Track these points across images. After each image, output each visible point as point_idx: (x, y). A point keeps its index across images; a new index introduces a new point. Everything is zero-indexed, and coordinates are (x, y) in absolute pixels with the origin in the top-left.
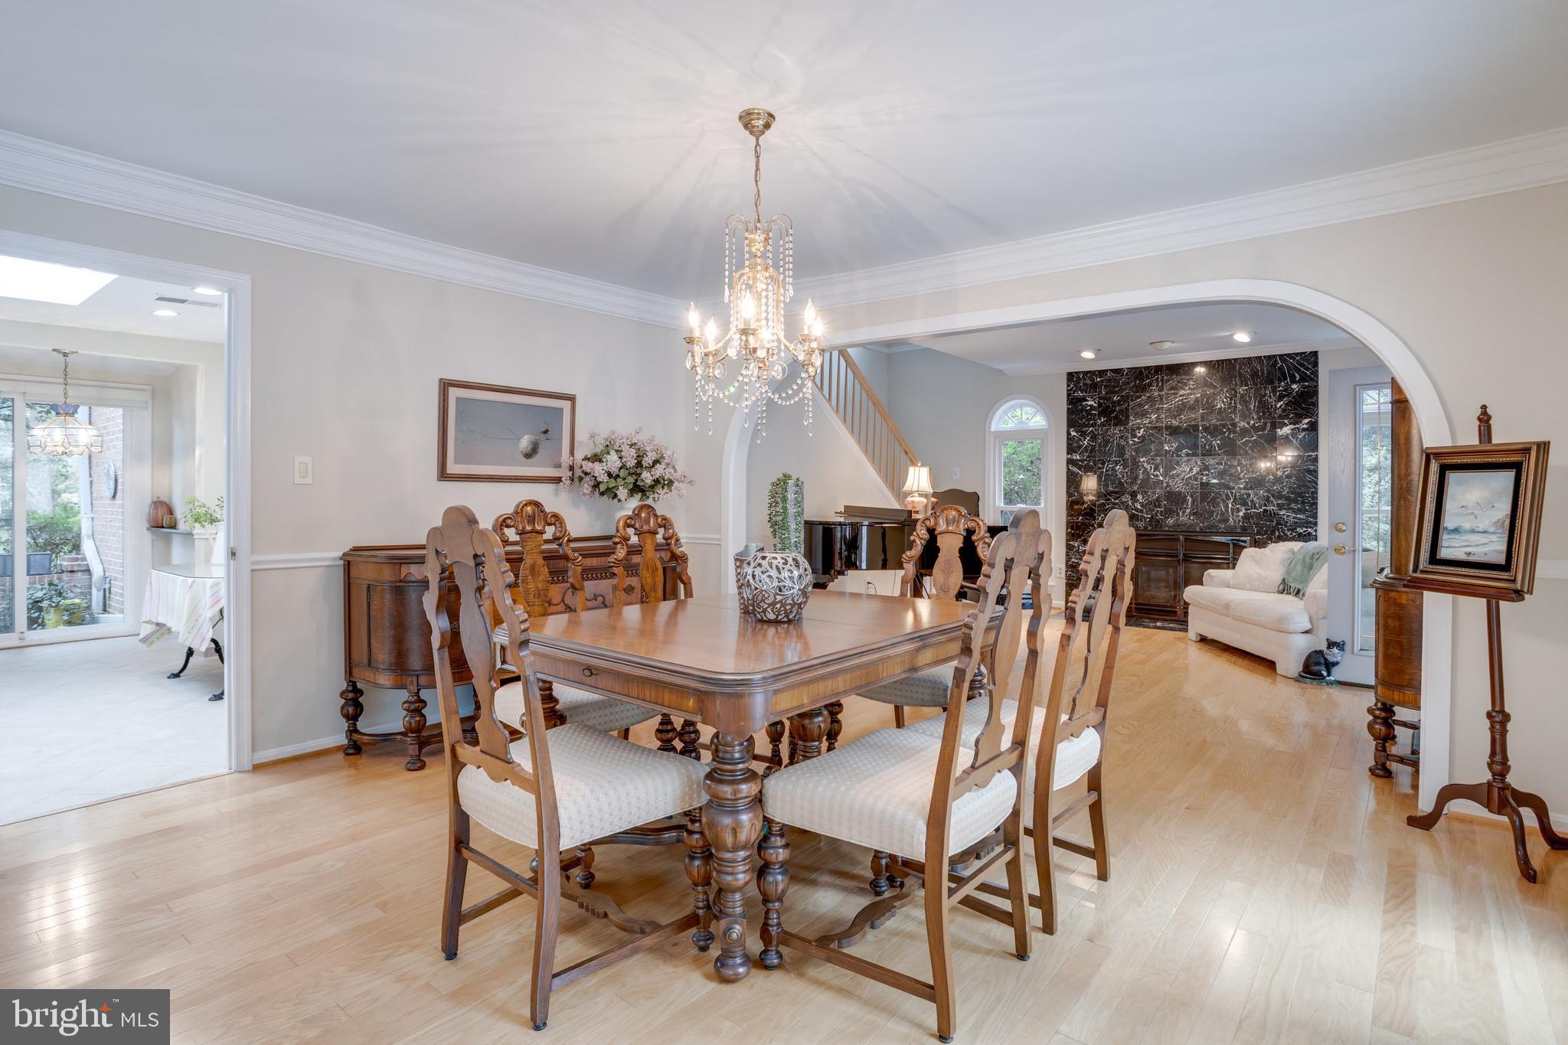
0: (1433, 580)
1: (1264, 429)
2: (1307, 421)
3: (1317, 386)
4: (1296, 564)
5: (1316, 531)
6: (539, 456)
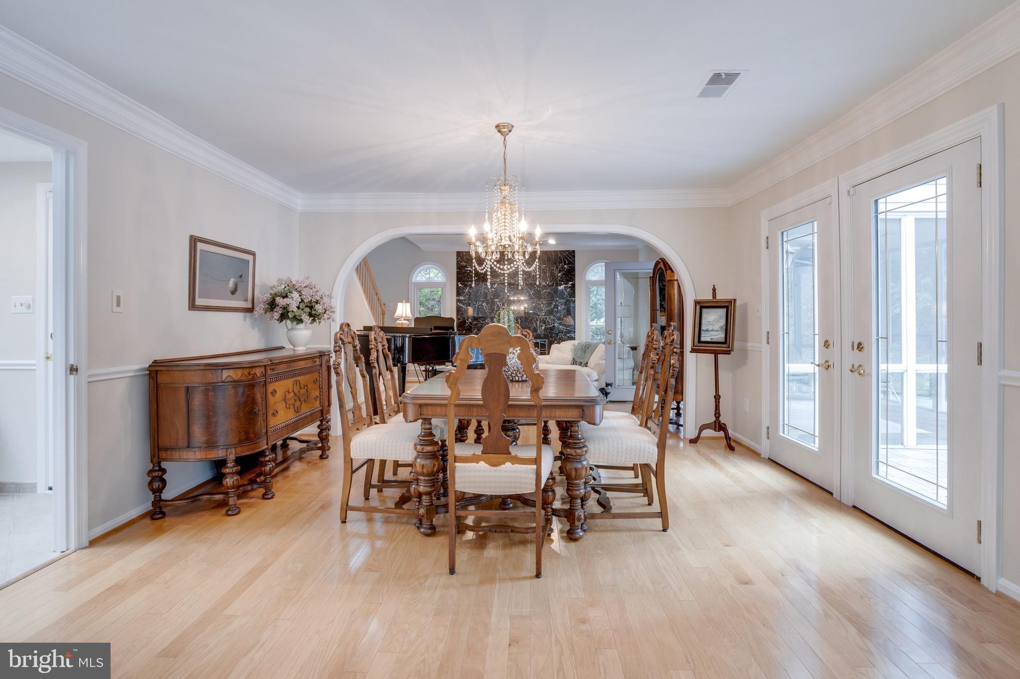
0: (701, 349)
1: (553, 286)
2: (571, 283)
3: (574, 267)
4: (578, 350)
5: (575, 335)
6: (238, 293)
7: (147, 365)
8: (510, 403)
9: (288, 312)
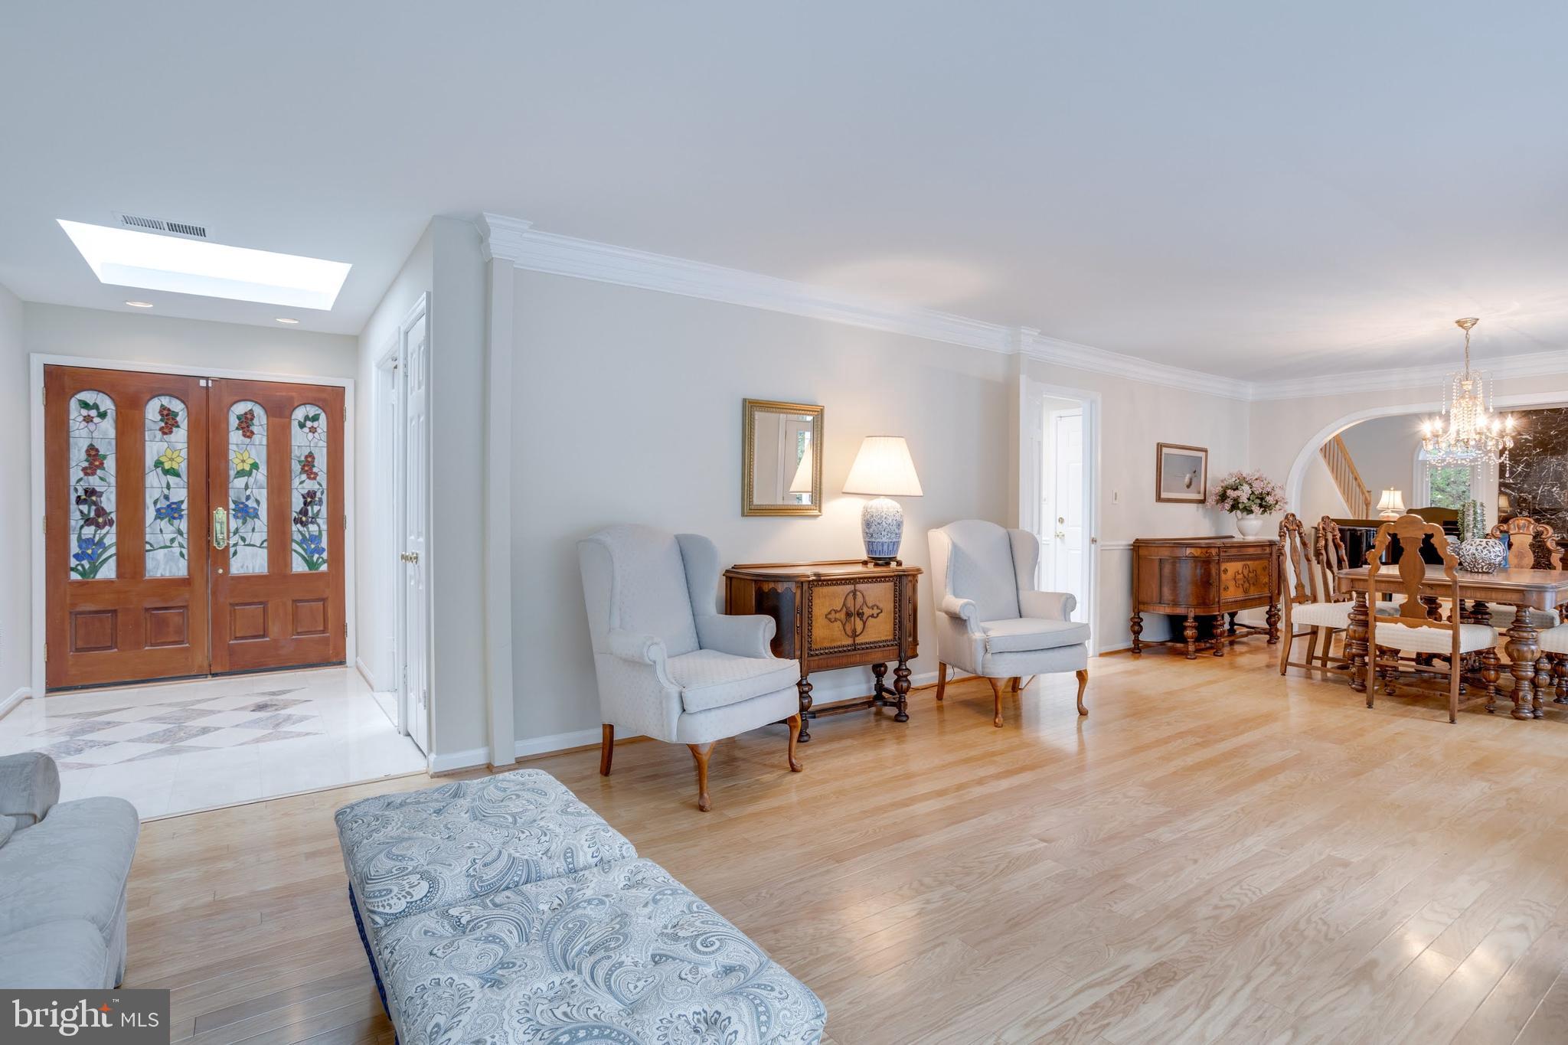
6: (1192, 487)
7: (1132, 542)
8: (1423, 581)
9: (1239, 503)
